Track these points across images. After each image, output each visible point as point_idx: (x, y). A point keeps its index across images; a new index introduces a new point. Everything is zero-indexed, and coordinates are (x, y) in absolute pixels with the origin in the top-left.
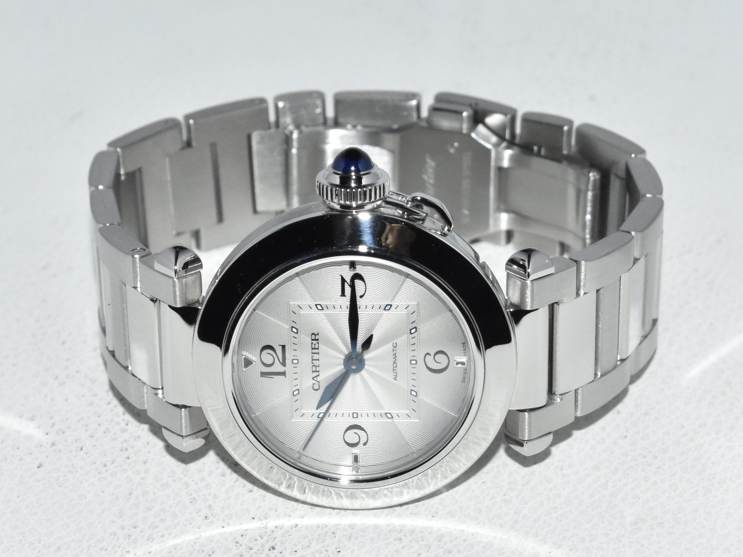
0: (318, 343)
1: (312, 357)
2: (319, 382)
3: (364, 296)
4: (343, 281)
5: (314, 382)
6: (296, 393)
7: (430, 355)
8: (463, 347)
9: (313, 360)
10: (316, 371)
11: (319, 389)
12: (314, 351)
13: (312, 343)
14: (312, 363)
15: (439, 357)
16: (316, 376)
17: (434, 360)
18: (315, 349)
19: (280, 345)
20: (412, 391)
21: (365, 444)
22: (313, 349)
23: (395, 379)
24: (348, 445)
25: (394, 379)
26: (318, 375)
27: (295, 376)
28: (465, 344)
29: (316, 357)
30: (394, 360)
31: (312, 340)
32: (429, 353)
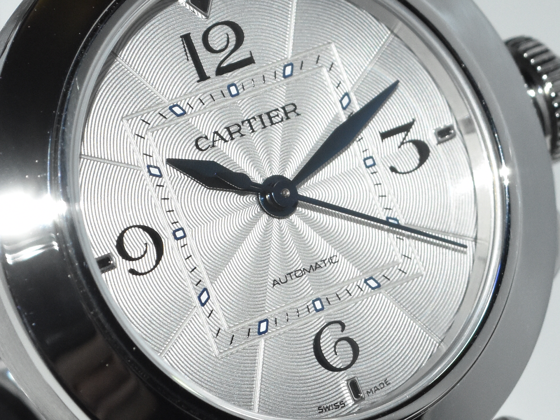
0: (282, 120)
1: (254, 118)
2: (213, 146)
3: (398, 174)
4: (406, 128)
5: (210, 137)
6: (177, 110)
7: (342, 331)
8: (380, 385)
9: (249, 121)
10: (231, 134)
11: (200, 150)
12: (265, 118)
13: (277, 110)
14: (243, 122)
15: (346, 348)
16: (222, 138)
17: (336, 340)
18: (270, 118)
19: (251, 54)
20: (265, 323)
21: (133, 272)
22: (268, 114)
23: (275, 283)
24: (117, 241)
25: (275, 280)
26: (226, 141)
27: (207, 99)
28: (387, 385)
29: (256, 124)
30: (308, 268)
31: (283, 108)
32: (346, 328)
